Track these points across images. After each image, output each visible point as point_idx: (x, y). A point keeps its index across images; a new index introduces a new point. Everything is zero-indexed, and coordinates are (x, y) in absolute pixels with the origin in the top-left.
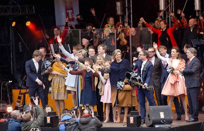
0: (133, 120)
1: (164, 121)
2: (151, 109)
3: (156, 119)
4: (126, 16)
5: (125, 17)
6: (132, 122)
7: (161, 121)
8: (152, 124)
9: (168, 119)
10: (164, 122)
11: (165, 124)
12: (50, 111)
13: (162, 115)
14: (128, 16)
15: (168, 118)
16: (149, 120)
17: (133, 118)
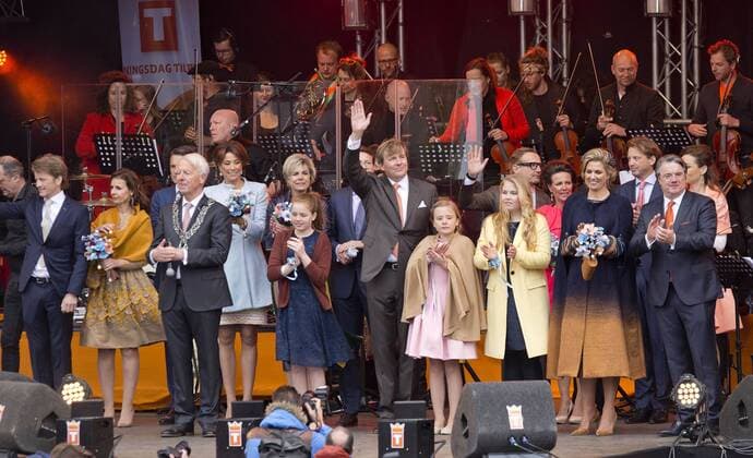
0: (402, 436)
1: (525, 439)
2: (474, 393)
3: (493, 431)
4: (380, 34)
5: (377, 35)
6: (397, 442)
7: (513, 440)
8: (477, 450)
9: (541, 433)
10: (521, 443)
11: (526, 452)
12: (81, 400)
13: (516, 418)
14: (387, 32)
15: (538, 429)
16: (466, 435)
17: (403, 425)
